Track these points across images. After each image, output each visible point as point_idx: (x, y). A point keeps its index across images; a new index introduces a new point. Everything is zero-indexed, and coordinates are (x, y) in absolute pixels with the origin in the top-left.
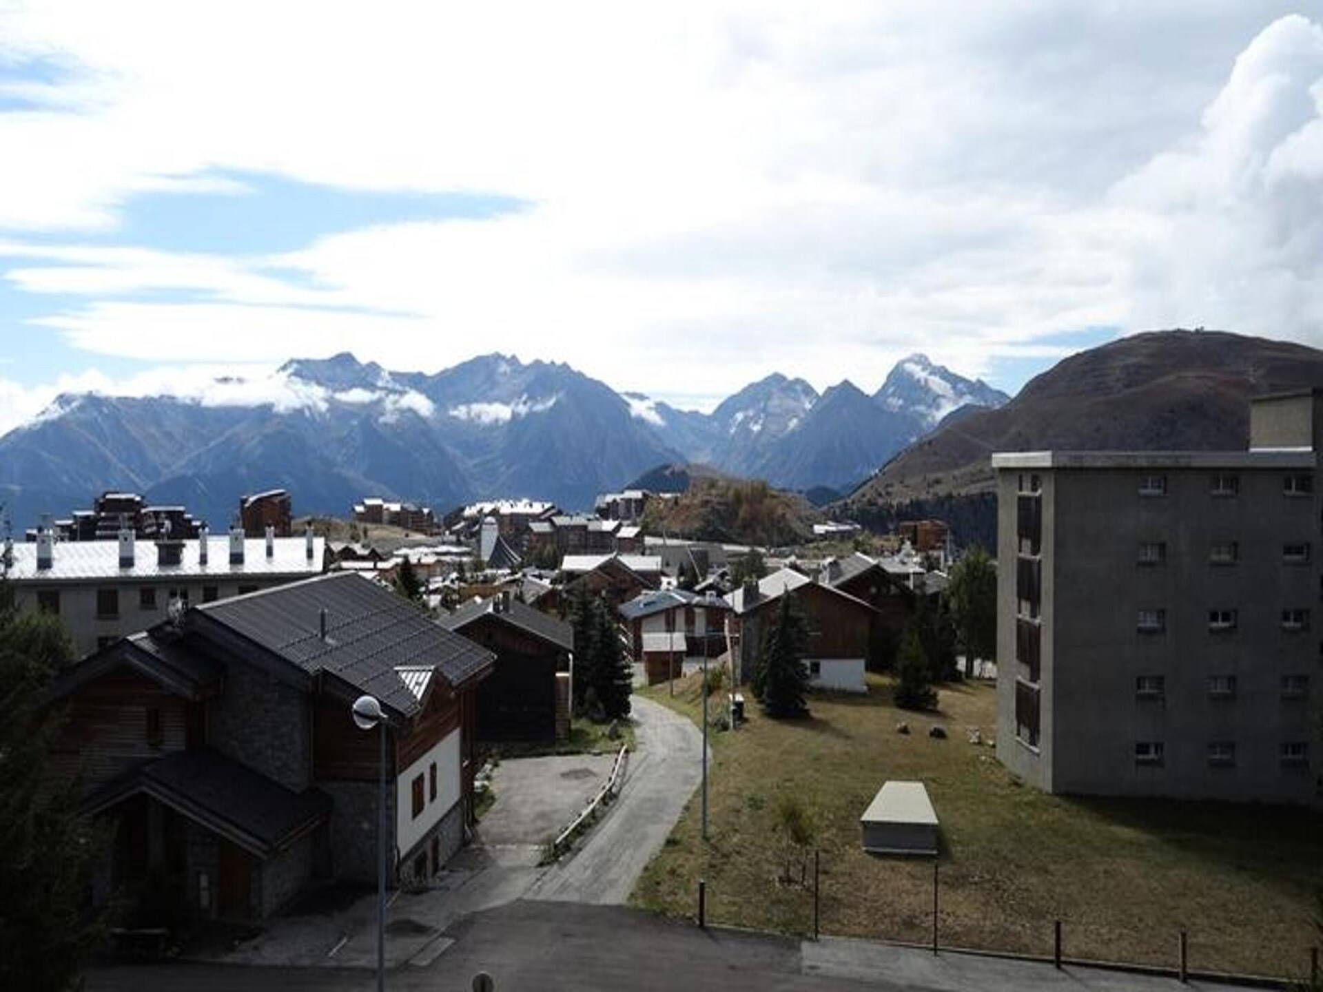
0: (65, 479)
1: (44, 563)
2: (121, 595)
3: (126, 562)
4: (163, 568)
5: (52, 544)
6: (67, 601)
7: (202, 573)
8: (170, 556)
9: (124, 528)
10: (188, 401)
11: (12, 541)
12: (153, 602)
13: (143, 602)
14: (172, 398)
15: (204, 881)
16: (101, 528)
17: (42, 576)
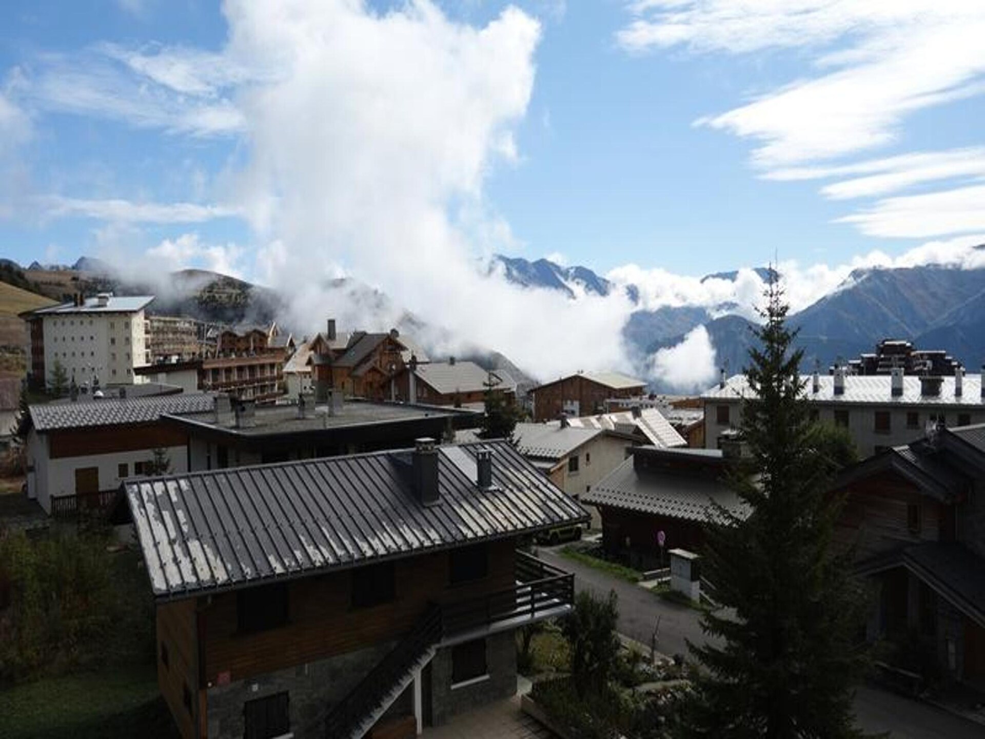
0: (857, 331)
1: (839, 390)
2: (892, 417)
3: (897, 391)
4: (926, 397)
5: (844, 377)
6: (854, 418)
7: (957, 403)
8: (930, 388)
9: (896, 366)
10: (950, 267)
11: (818, 374)
12: (917, 423)
13: (909, 423)
14: (936, 265)
15: (952, 648)
16: (881, 367)
17: (837, 400)
